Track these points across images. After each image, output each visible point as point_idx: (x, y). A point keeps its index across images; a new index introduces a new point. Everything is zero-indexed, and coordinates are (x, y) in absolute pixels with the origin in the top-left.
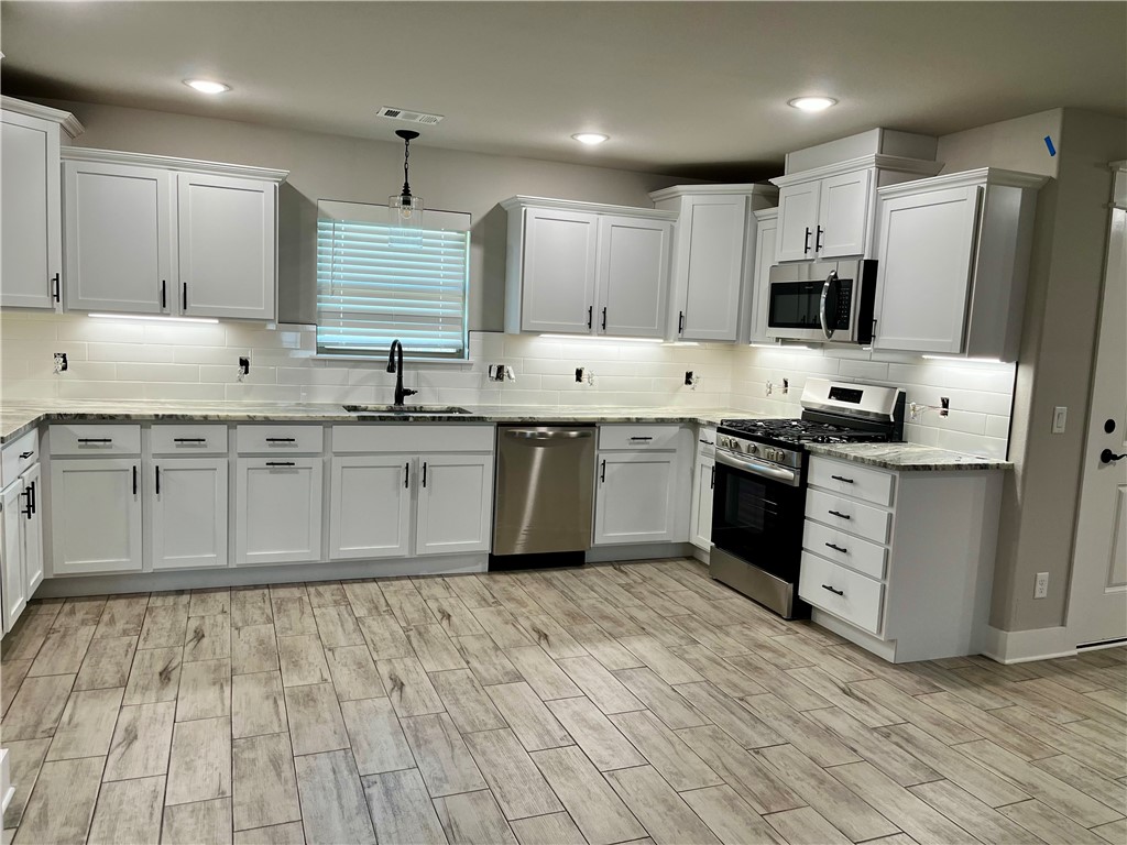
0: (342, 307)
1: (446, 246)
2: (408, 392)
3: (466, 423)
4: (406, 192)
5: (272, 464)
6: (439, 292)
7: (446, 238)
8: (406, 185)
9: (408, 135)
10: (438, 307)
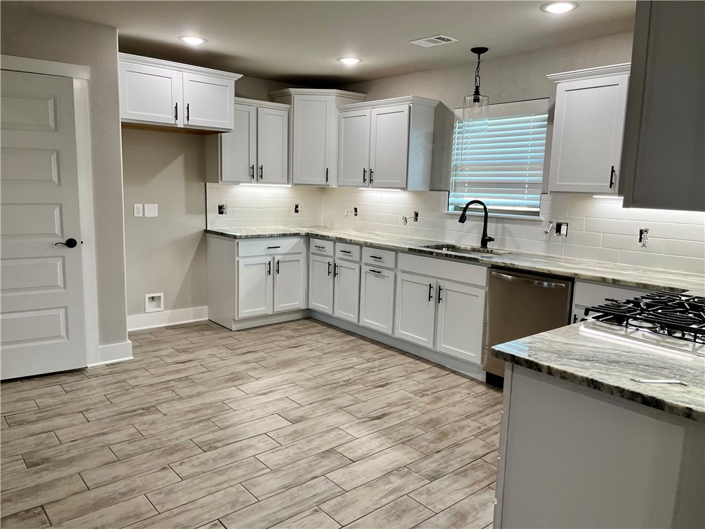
0: (467, 179)
1: (534, 127)
2: (491, 239)
3: (465, 261)
4: (477, 93)
5: (374, 271)
6: (526, 164)
7: (535, 121)
8: (477, 88)
9: (479, 51)
10: (524, 175)
